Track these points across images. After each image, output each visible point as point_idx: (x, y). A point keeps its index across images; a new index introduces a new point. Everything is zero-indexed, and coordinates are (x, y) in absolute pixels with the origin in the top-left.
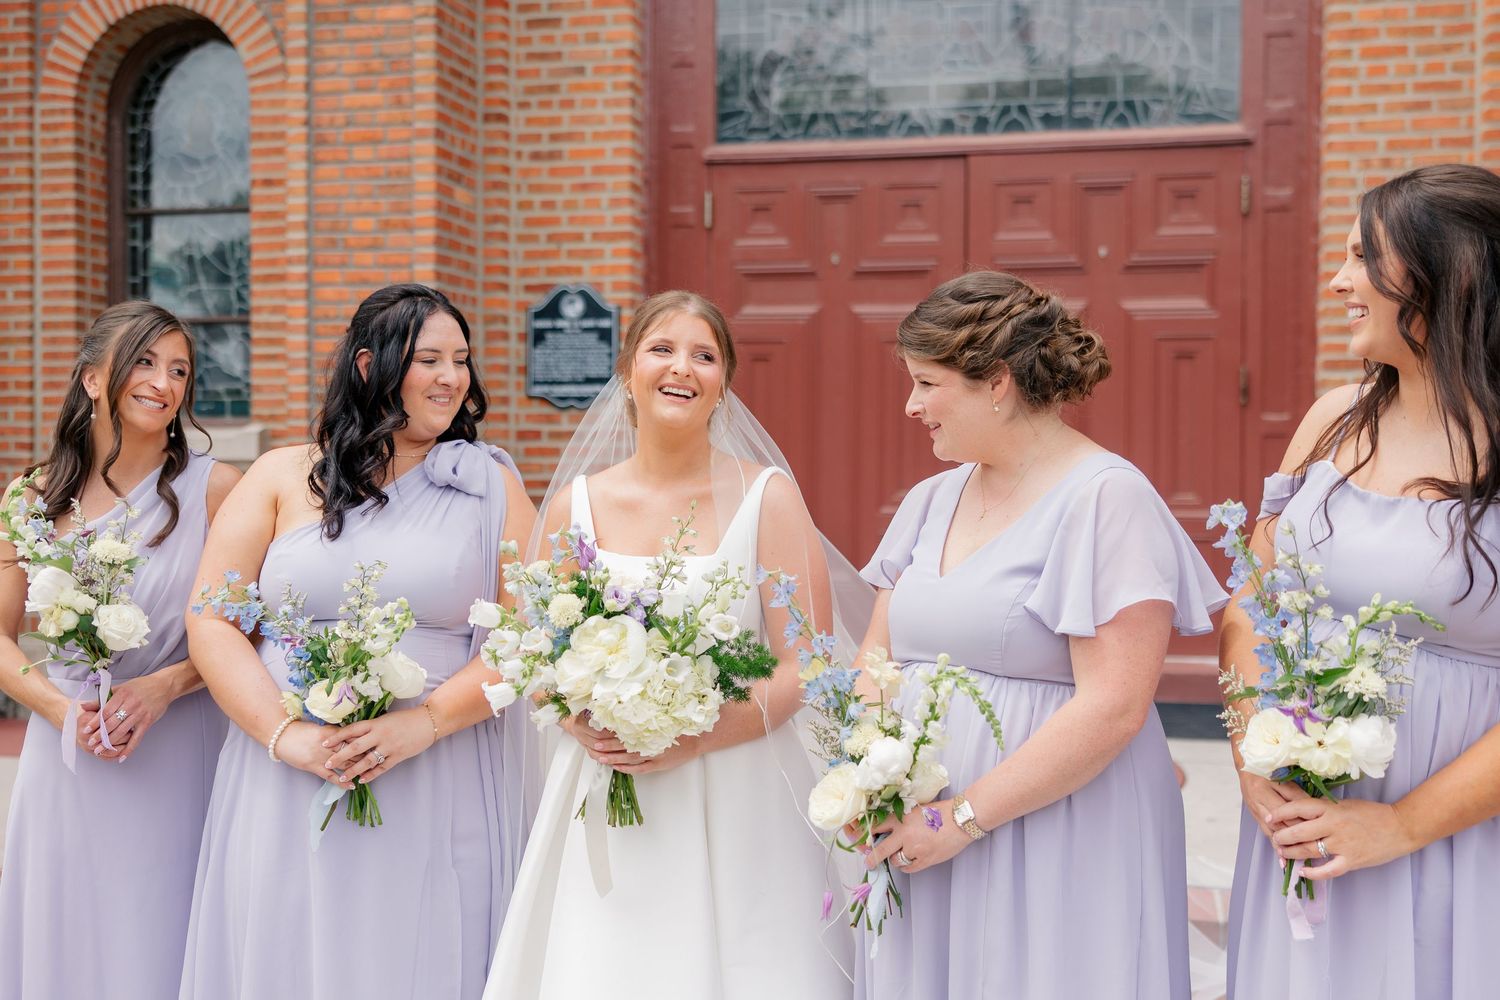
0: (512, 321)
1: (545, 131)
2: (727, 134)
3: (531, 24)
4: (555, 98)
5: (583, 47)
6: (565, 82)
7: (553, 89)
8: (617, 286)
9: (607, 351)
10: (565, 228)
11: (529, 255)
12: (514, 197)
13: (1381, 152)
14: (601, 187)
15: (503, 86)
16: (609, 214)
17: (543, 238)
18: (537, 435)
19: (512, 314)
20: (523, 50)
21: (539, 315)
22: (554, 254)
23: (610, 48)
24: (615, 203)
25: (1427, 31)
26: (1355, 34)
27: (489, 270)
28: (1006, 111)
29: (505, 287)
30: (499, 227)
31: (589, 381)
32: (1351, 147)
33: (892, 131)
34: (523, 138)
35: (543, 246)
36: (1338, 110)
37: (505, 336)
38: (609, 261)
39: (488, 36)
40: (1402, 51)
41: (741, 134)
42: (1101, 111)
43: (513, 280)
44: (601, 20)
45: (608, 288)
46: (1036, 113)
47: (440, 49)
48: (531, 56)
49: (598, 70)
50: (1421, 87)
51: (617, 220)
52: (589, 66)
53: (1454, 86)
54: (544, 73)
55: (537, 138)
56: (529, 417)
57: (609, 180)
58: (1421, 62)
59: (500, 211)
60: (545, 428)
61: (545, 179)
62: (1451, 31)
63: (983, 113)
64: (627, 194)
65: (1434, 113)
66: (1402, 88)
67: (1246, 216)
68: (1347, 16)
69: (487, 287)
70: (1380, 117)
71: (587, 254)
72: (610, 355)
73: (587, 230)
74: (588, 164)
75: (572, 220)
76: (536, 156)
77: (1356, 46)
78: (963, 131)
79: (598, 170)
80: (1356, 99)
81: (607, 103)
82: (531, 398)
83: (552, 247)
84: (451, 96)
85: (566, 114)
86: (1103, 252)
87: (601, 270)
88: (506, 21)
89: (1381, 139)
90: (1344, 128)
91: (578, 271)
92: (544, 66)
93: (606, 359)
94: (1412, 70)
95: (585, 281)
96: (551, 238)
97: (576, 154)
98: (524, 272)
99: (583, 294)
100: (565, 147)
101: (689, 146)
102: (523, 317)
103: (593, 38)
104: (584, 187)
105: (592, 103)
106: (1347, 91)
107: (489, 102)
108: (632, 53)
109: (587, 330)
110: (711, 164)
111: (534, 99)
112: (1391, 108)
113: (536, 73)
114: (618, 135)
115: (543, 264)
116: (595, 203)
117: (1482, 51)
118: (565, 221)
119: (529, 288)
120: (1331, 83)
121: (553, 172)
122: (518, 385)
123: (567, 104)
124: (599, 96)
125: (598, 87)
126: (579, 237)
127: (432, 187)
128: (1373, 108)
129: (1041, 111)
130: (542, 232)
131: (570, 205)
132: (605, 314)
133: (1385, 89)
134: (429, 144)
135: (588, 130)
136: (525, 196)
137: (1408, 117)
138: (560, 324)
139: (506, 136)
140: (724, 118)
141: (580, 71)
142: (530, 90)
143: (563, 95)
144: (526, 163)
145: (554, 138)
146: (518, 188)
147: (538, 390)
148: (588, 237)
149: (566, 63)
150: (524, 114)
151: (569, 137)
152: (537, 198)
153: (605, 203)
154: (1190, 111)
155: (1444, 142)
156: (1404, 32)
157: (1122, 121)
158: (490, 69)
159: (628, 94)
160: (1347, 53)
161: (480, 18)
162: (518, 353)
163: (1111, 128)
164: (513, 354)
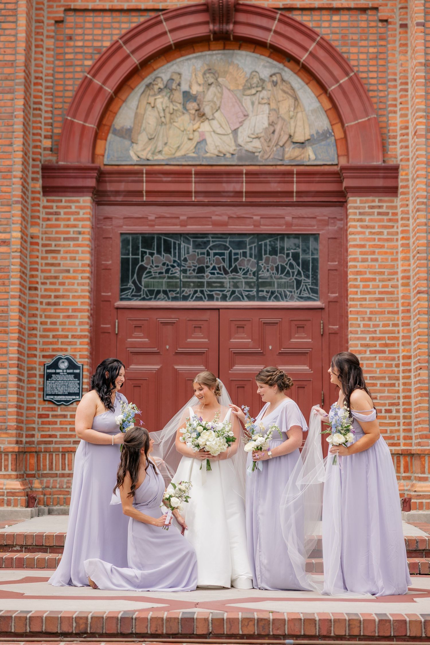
0: (38, 370)
1: (53, 294)
2: (123, 297)
3: (47, 252)
4: (57, 281)
5: (69, 262)
6: (61, 275)
7: (56, 278)
8: (81, 357)
9: (78, 382)
10: (60, 333)
11: (45, 343)
12: (39, 320)
13: (368, 315)
14: (76, 317)
15: (36, 276)
16: (79, 328)
17: (51, 336)
18: (47, 416)
19: (37, 366)
20: (44, 262)
21: (49, 367)
22: (56, 343)
23: (80, 263)
24: (81, 323)
25: (383, 273)
26: (358, 273)
27: (30, 349)
28: (233, 292)
29: (35, 356)
30: (34, 332)
31: (70, 394)
32: (358, 313)
33: (190, 299)
34: (43, 297)
35: (51, 340)
36: (353, 300)
37: (35, 375)
38: (79, 346)
39: (31, 257)
40: (374, 280)
41: (130, 297)
42: (269, 294)
43: (38, 353)
44: (77, 252)
45: (78, 357)
46: (245, 294)
47: (21, 265)
48: (47, 264)
49: (74, 271)
50: (381, 293)
51: (82, 330)
52: (71, 270)
53: (392, 293)
54: (53, 271)
55: (50, 297)
56: (43, 409)
57: (79, 314)
58: (381, 284)
59: (35, 325)
60: (51, 413)
61: (52, 313)
62: (390, 274)
63: (224, 293)
64: (87, 320)
65: (386, 302)
66: (375, 293)
67: (322, 335)
68: (356, 267)
69: (29, 356)
70: (367, 302)
71: (70, 343)
72: (79, 384)
73: (70, 334)
74: (70, 308)
75: (63, 330)
76: (49, 304)
77: (359, 277)
78: (217, 300)
79: (74, 310)
80: (359, 296)
81: (78, 284)
82: (44, 400)
83: (56, 340)
84: (22, 281)
85: (61, 288)
86: (270, 347)
87: (75, 350)
88: (38, 251)
89: (368, 310)
90: (355, 306)
91: (66, 350)
92: (53, 268)
93: (77, 385)
94: (378, 287)
95: (69, 354)
96: (54, 337)
97: (65, 304)
98: (43, 350)
99: (68, 359)
100: (61, 301)
101: (109, 301)
102: (42, 368)
103: (74, 259)
104: (69, 317)
105: (73, 284)
106: (356, 293)
107: (31, 282)
108: (89, 265)
109: (68, 374)
110: (117, 308)
111: (48, 281)
112: (371, 299)
113: (50, 271)
114: (84, 297)
115: (51, 347)
116: (74, 324)
117: (400, 282)
118: (60, 330)
119: (44, 357)
120: (350, 290)
121: (56, 310)
122: (39, 396)
123: (63, 284)
124: (76, 281)
125: (75, 278)
126: (66, 337)
127: (18, 317)
128: (365, 299)
129: (247, 293)
130: (51, 334)
131: (62, 324)
132: (77, 367)
133: (369, 293)
134: (17, 301)
135: (71, 294)
136: (43, 319)
137: (377, 303)
138: (58, 371)
139: (37, 295)
140: (122, 290)
141: (68, 271)
142: (47, 278)
143: (61, 280)
144: (44, 306)
145: (56, 297)
146: (41, 316)
147: (48, 398)
148: (70, 337)
149: (62, 268)
150: (43, 287)
151: (63, 297)
152: (49, 320)
153: (77, 324)
154: (301, 296)
155: (389, 312)
156: (375, 273)
157: (277, 299)
158: (32, 270)
159: (88, 281)
160: (356, 280)
161: (29, 249)
162: (39, 383)
163: (273, 301)
164: (37, 383)
